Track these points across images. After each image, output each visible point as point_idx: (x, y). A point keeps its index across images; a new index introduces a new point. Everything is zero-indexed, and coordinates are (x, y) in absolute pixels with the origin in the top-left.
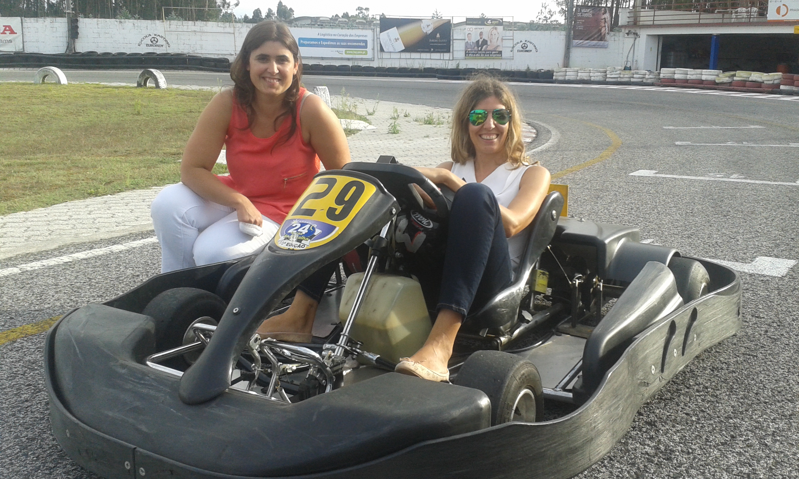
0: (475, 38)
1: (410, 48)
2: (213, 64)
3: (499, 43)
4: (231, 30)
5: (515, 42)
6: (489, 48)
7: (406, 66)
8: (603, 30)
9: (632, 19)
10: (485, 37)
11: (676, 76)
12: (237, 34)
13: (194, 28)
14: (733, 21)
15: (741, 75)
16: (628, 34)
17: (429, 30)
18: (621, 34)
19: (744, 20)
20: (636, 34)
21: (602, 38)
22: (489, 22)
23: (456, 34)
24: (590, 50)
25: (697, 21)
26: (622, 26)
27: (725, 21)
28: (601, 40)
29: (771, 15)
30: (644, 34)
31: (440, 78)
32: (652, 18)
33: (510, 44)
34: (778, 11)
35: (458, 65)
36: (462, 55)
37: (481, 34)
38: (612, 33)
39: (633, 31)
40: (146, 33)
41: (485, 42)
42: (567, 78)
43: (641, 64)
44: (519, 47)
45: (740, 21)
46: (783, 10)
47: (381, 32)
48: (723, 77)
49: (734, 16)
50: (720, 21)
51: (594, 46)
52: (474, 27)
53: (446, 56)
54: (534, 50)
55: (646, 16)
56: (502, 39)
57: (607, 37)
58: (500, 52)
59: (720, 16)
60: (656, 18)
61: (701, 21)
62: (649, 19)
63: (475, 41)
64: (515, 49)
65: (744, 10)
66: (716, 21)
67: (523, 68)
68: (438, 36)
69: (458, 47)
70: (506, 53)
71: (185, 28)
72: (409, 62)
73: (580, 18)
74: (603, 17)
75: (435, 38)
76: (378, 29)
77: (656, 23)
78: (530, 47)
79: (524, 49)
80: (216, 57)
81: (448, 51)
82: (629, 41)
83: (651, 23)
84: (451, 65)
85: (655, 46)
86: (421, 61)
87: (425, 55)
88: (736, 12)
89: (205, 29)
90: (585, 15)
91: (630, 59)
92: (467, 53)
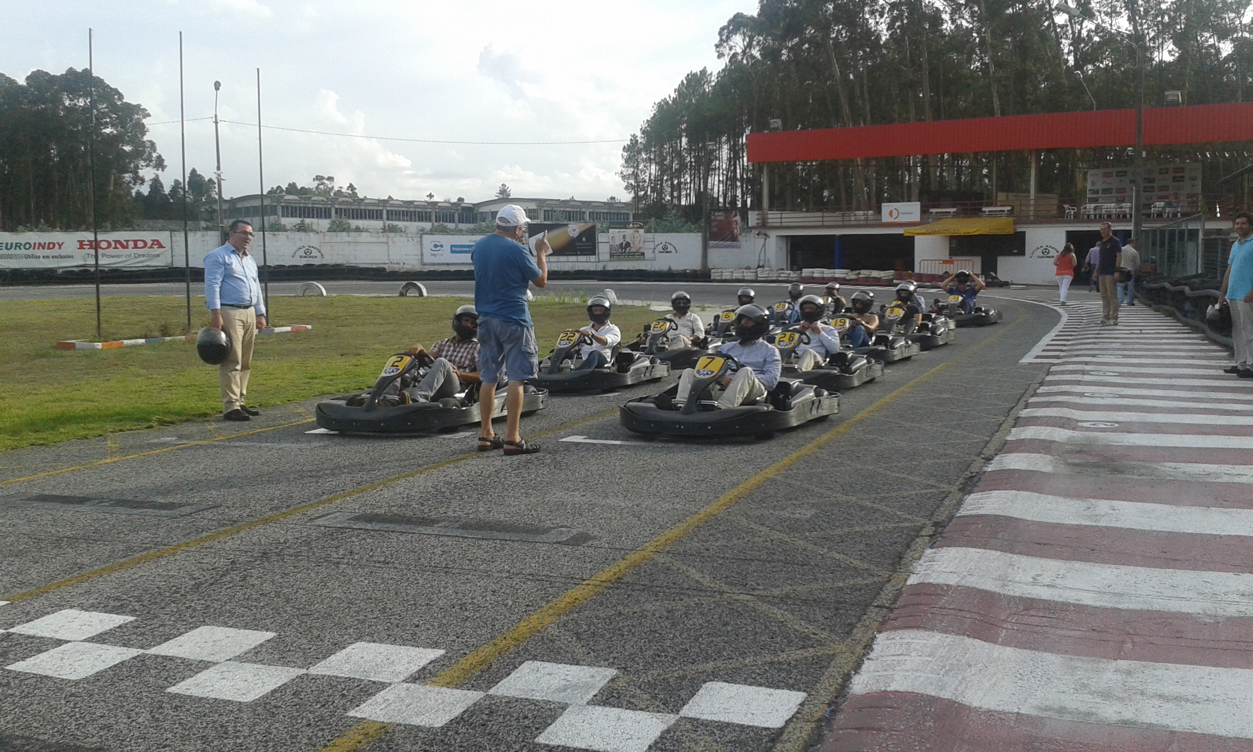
0: (618, 241)
1: (559, 251)
2: (372, 273)
3: (641, 245)
4: (384, 240)
5: (656, 243)
6: (632, 250)
7: (556, 269)
8: (735, 231)
9: (760, 221)
10: (628, 240)
11: (815, 275)
12: (390, 243)
13: (347, 239)
14: (852, 223)
15: (864, 273)
16: (758, 234)
17: (575, 234)
18: (752, 234)
19: (862, 223)
20: (765, 235)
21: (734, 239)
22: (631, 225)
23: (601, 238)
24: (725, 250)
25: (820, 224)
26: (752, 228)
27: (846, 223)
28: (734, 241)
29: (885, 218)
30: (773, 235)
31: (599, 280)
32: (779, 220)
33: (651, 245)
34: (891, 214)
35: (604, 267)
36: (607, 257)
37: (624, 237)
38: (744, 234)
39: (763, 231)
40: (299, 244)
41: (628, 244)
42: (724, 278)
43: (773, 262)
44: (660, 248)
45: (858, 223)
46: (895, 214)
47: (530, 237)
48: (852, 275)
49: (853, 218)
50: (840, 223)
51: (727, 247)
52: (617, 230)
53: (593, 258)
54: (674, 251)
55: (774, 217)
56: (644, 241)
57: (740, 238)
58: (643, 254)
59: (841, 219)
60: (783, 220)
61: (825, 223)
62: (776, 220)
63: (618, 244)
64: (657, 251)
65: (861, 213)
66: (836, 223)
67: (665, 268)
68: (584, 239)
69: (603, 249)
70: (648, 254)
71: (339, 240)
72: (559, 265)
73: (713, 221)
74: (735, 219)
75: (581, 241)
76: (527, 235)
77: (784, 224)
78: (670, 248)
79: (665, 250)
80: (370, 266)
81: (594, 254)
82: (760, 241)
83: (779, 225)
84: (600, 267)
85: (783, 245)
86: (571, 264)
87: (572, 258)
88: (855, 215)
89: (359, 239)
90: (718, 218)
91: (762, 258)
92: (612, 255)
